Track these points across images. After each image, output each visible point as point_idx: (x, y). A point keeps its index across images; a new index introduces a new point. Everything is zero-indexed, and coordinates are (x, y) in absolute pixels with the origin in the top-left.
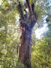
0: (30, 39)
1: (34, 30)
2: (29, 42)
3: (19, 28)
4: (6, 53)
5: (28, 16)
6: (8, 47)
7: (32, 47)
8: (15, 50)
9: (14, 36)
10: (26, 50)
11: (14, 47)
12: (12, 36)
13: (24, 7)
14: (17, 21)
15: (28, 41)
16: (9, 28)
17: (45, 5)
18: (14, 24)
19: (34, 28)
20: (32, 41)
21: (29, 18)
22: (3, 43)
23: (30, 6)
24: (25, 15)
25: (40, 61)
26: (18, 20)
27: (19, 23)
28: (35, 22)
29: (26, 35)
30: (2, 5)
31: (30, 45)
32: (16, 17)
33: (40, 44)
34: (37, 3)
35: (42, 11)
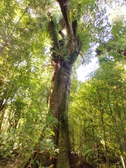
0: (67, 82)
1: (75, 69)
2: (66, 87)
3: (50, 64)
4: (29, 104)
5: (66, 42)
6: (33, 95)
7: (71, 95)
8: (44, 99)
9: (42, 76)
10: (61, 99)
11: (42, 94)
12: (39, 77)
13: (60, 26)
14: (47, 52)
15: (64, 86)
16: (34, 63)
17: (96, 25)
18: (42, 57)
19: (76, 64)
20: (71, 86)
21: (67, 47)
23: (70, 24)
24: (60, 41)
27: (50, 55)
28: (77, 54)
29: (61, 76)
30: (21, 21)
31: (67, 92)
32: (45, 44)
33: (83, 90)
34: (82, 19)
35: (90, 35)
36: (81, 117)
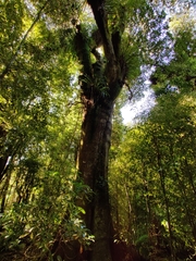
0: (107, 128)
1: (118, 107)
2: (105, 136)
3: (79, 100)
4: (48, 163)
5: (104, 66)
6: (53, 149)
7: (112, 148)
8: (71, 156)
9: (67, 120)
10: (97, 154)
11: (67, 148)
12: (62, 122)
13: (93, 42)
14: (74, 82)
15: (101, 134)
16: (54, 100)
17: (149, 38)
18: (66, 90)
19: (119, 100)
20: (113, 134)
21: (105, 74)
22: (40, 139)
23: (110, 38)
24: (94, 65)
25: (132, 180)
26: (76, 80)
27: (78, 87)
28: (121, 84)
29: (97, 119)
31: (107, 144)
32: (70, 70)
33: (131, 141)
34: (127, 31)
35: (141, 55)
36: (129, 184)
